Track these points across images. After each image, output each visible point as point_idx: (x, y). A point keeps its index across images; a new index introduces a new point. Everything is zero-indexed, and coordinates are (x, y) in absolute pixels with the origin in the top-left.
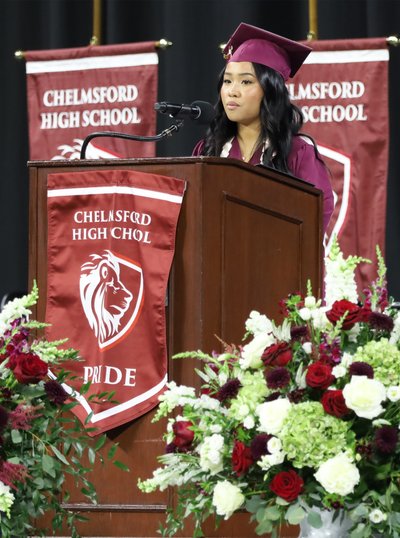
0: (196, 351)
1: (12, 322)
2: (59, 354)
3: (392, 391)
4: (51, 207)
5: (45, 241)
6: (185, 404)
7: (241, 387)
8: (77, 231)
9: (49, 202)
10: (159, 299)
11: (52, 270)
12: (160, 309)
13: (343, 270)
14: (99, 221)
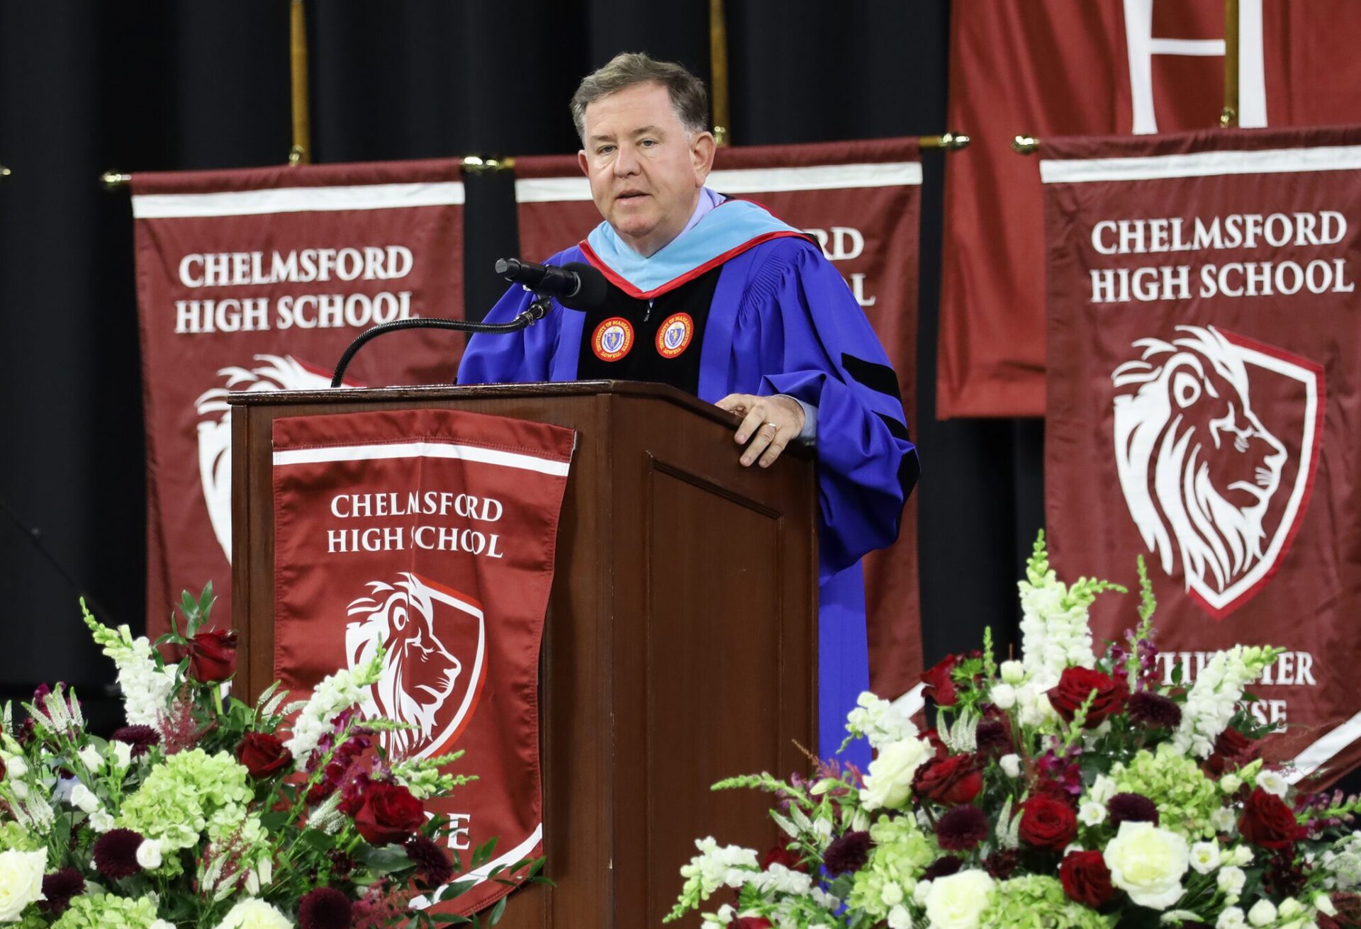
0: (760, 774)
1: (335, 718)
2: (445, 783)
3: (1199, 852)
4: (281, 485)
5: (268, 556)
6: (744, 882)
7: (874, 846)
8: (337, 535)
9: (276, 477)
10: (525, 672)
11: (285, 614)
12: (526, 691)
13: (1067, 606)
14: (385, 514)
